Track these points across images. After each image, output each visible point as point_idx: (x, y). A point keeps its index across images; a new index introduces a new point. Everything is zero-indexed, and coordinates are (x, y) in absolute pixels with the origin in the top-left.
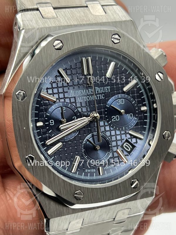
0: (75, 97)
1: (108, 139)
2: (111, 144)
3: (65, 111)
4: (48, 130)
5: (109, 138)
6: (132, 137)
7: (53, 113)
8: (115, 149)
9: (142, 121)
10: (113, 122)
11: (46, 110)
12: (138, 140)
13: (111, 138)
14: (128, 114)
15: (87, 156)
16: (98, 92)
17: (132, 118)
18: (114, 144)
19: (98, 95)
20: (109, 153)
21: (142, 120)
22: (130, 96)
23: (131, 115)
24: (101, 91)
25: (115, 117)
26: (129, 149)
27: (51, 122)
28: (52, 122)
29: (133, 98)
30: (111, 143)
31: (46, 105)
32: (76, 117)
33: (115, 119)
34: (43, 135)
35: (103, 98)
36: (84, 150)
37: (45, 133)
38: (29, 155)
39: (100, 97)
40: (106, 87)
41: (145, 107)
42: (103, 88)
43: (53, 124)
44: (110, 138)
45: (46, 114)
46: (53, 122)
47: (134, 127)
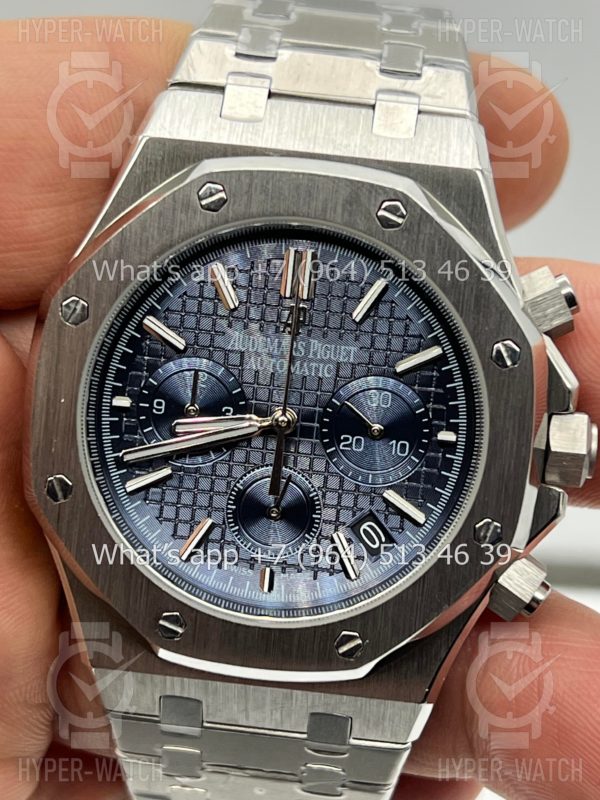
0: (242, 354)
1: (313, 497)
2: (320, 514)
3: (203, 383)
4: (144, 424)
5: (317, 495)
6: (391, 509)
7: (166, 382)
8: (328, 529)
9: (434, 474)
10: (341, 451)
11: (152, 368)
12: (407, 522)
13: (324, 496)
14: (394, 442)
15: (237, 528)
16: (315, 354)
17: (406, 454)
18: (329, 514)
19: (314, 365)
20: (307, 535)
21: (435, 470)
22: (414, 390)
23: (403, 446)
24: (326, 355)
25: (351, 438)
26: (374, 543)
27: (155, 406)
28: (159, 404)
29: (420, 397)
30: (320, 509)
31: (152, 353)
32: (232, 409)
33: (350, 445)
34: (126, 433)
35: (327, 375)
36: (234, 507)
37: (132, 430)
38: (58, 476)
39: (317, 369)
40: (343, 348)
41: (452, 433)
42: (333, 346)
43: (160, 410)
44: (320, 493)
45: (147, 378)
46: (163, 407)
47: (404, 481)
